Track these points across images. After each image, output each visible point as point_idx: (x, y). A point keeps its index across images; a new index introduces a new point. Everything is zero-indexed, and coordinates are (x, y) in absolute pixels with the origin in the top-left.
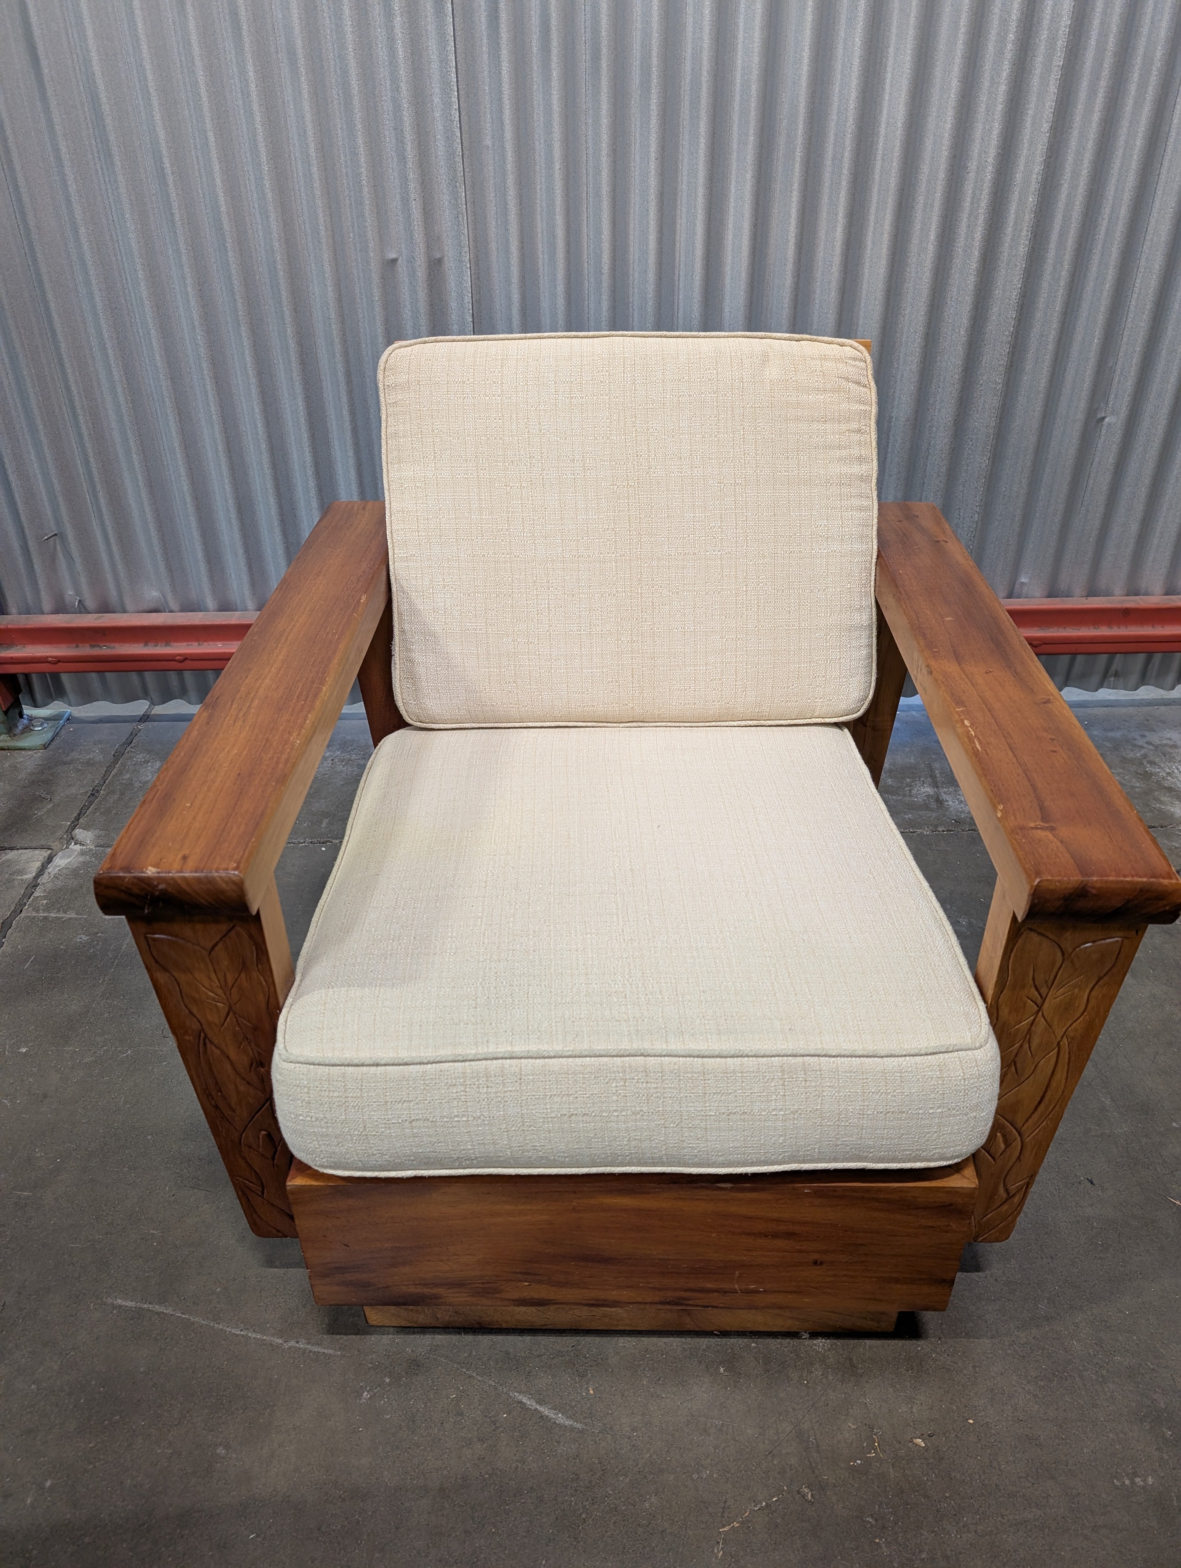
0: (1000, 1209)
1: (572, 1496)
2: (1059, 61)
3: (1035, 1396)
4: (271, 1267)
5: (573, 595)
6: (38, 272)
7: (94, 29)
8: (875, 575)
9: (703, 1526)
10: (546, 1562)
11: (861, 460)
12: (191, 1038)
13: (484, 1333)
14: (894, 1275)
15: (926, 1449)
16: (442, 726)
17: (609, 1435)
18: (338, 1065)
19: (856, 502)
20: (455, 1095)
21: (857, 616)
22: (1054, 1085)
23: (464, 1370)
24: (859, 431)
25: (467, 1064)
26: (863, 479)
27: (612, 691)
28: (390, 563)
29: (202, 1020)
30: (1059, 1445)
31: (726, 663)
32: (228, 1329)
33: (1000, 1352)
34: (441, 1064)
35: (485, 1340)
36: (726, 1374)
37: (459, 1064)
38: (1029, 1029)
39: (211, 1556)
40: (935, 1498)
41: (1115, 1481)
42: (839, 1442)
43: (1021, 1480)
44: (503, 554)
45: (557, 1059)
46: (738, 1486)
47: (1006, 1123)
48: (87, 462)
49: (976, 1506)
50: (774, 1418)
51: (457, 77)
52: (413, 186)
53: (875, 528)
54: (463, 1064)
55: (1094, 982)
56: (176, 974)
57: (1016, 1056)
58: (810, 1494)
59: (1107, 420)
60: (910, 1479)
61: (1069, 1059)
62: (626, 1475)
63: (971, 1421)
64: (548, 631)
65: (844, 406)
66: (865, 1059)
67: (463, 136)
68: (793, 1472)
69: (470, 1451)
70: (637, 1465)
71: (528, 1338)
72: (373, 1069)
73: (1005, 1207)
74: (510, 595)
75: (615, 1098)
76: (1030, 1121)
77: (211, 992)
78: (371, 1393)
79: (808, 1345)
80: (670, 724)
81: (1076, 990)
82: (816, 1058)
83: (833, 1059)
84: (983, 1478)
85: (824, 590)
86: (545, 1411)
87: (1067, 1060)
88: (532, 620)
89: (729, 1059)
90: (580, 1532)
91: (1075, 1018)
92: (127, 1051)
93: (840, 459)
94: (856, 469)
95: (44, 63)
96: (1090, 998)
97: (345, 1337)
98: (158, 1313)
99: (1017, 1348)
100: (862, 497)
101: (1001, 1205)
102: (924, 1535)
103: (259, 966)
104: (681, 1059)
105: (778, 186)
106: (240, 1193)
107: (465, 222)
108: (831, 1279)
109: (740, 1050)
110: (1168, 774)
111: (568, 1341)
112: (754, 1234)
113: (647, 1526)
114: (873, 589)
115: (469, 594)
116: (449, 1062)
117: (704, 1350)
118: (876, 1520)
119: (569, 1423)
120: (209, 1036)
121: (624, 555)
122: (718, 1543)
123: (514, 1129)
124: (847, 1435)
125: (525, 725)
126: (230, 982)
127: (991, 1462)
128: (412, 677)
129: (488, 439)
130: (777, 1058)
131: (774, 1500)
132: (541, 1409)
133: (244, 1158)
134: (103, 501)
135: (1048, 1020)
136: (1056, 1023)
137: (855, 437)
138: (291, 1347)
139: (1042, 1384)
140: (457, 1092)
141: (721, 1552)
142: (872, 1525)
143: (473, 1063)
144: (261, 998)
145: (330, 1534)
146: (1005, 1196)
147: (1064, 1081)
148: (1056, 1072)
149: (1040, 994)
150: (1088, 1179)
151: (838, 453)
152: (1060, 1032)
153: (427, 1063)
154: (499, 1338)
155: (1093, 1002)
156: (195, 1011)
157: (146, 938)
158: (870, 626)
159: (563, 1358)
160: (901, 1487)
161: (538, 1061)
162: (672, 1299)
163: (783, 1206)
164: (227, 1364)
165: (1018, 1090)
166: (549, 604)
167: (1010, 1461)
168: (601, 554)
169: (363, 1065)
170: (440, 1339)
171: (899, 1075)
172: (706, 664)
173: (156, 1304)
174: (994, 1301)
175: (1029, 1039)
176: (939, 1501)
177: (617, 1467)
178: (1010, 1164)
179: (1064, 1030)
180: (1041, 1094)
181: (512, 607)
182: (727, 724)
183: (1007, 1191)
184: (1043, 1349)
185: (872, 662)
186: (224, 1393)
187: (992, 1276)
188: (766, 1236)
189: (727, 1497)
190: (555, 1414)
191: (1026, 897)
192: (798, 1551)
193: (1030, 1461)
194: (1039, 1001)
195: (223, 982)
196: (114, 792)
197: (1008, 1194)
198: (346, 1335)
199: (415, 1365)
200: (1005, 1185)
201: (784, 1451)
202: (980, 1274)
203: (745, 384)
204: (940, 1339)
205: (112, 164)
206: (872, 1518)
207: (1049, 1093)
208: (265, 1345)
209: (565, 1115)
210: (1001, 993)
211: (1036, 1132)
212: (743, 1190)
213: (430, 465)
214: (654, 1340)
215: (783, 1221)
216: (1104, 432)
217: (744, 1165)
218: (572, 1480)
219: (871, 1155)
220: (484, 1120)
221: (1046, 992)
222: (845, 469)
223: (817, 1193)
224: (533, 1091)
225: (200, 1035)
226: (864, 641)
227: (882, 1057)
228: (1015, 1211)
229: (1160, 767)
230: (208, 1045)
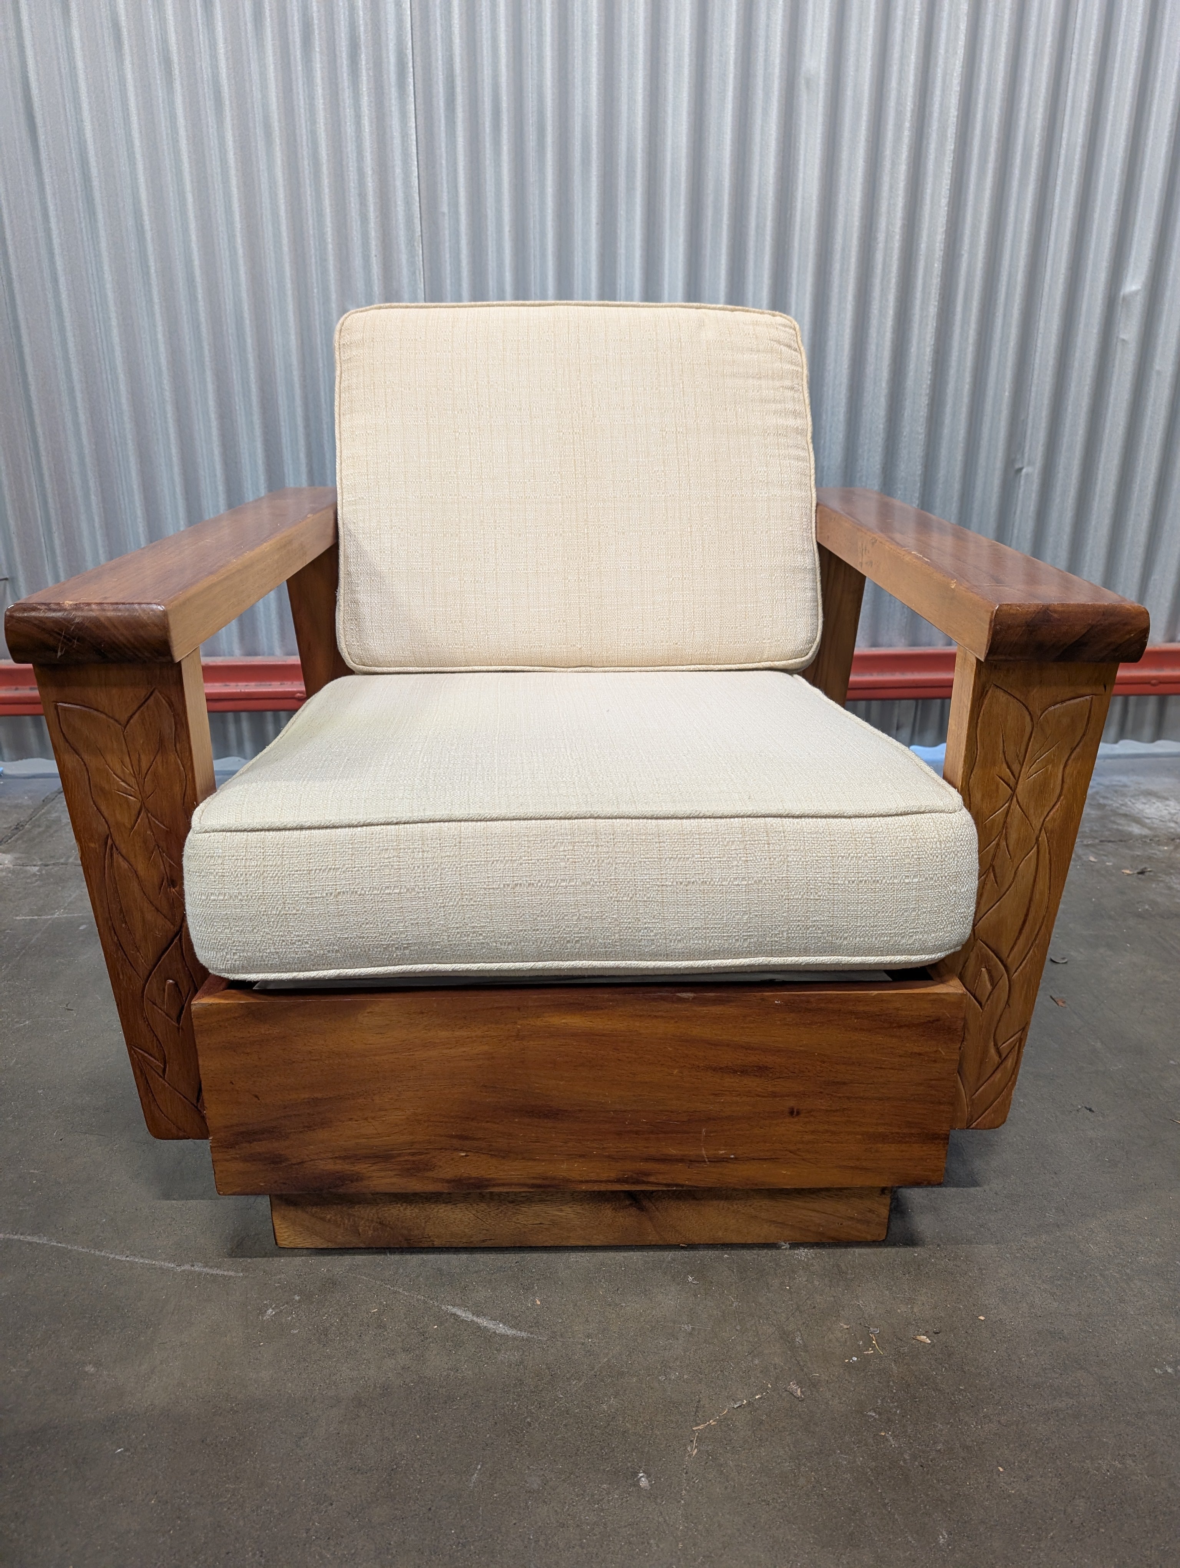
0: (992, 1079)
1: (516, 1401)
2: (950, 146)
3: (1053, 1294)
4: (168, 1199)
5: (520, 535)
6: (16, 320)
7: (90, 103)
8: (816, 522)
9: (673, 1425)
10: (482, 1466)
11: (795, 414)
12: (97, 846)
13: (412, 1253)
14: (881, 1129)
15: (933, 1345)
16: (385, 669)
17: (559, 1342)
18: (258, 830)
19: (793, 452)
20: (386, 861)
21: (799, 558)
22: (1037, 896)
23: (389, 1286)
24: (792, 388)
25: (402, 826)
26: (799, 431)
27: (559, 631)
28: (339, 508)
29: (111, 821)
30: (1086, 1338)
31: (674, 603)
32: (112, 1256)
33: (1008, 1255)
34: (373, 827)
35: (415, 1259)
36: (695, 1282)
37: (393, 827)
38: (1005, 822)
39: (66, 1471)
40: (947, 1391)
41: (1156, 1369)
42: (830, 1341)
43: (1047, 1371)
44: (450, 495)
45: (500, 822)
46: (713, 1385)
47: (990, 952)
48: (45, 503)
49: (997, 1397)
50: (753, 1321)
51: (417, 149)
52: (374, 244)
53: (813, 478)
54: (397, 826)
55: (1066, 757)
56: (86, 757)
57: (993, 859)
58: (799, 1390)
59: (1024, 471)
60: (916, 1373)
61: (1050, 860)
62: (580, 1380)
63: (982, 1318)
64: (494, 570)
65: (778, 365)
66: (831, 820)
67: (422, 200)
68: (778, 1371)
69: (393, 1361)
70: (593, 1369)
71: (464, 1257)
72: (296, 833)
73: (998, 1075)
74: (457, 535)
75: (563, 864)
76: (1015, 949)
77: (123, 781)
78: (277, 1310)
79: (789, 1255)
80: (618, 669)
81: (1050, 767)
82: (779, 819)
83: (797, 820)
84: (1001, 1370)
85: (767, 532)
86: (483, 1322)
87: (1048, 862)
88: (479, 559)
89: (685, 820)
90: (524, 1435)
91: (1052, 804)
92: (25, 1021)
93: (775, 412)
94: (791, 422)
95: (41, 131)
96: (1065, 776)
97: (249, 1260)
98: (30, 1243)
99: (1026, 1252)
100: (798, 447)
101: (994, 1072)
102: (937, 1426)
103: (178, 746)
104: (634, 820)
105: (708, 251)
106: (138, 1073)
107: (422, 276)
108: (811, 1137)
109: (696, 811)
110: (1122, 805)
111: (511, 1259)
112: (721, 1068)
113: (605, 1427)
114: (814, 536)
115: (416, 534)
116: (381, 824)
117: (669, 1262)
118: (880, 1414)
119: (511, 1332)
120: (117, 843)
121: (570, 497)
122: (692, 1441)
123: (451, 903)
124: (840, 1335)
125: (470, 668)
126: (145, 765)
127: (1009, 1355)
128: (356, 618)
129: (438, 389)
130: (736, 819)
131: (757, 1397)
132: (479, 1320)
133: (146, 1019)
134: (57, 542)
135: (1024, 807)
136: (1032, 811)
137: (790, 393)
138: (184, 1271)
139: (1059, 1283)
140: (389, 858)
141: (696, 1450)
142: (875, 1419)
143: (408, 826)
144: (177, 789)
145: (216, 1446)
146: (996, 1058)
147: (1047, 891)
148: (1037, 879)
149: (1012, 773)
150: (1086, 1108)
151: (773, 406)
152: (1037, 823)
153: (356, 826)
154: (431, 1257)
155: (1068, 781)
156: (103, 808)
157: (56, 707)
158: (813, 569)
159: (505, 1273)
160: (906, 1382)
161: (479, 823)
162: (630, 1173)
163: (752, 1025)
164: (106, 1288)
165: (999, 906)
166: (495, 543)
167: (1032, 1355)
168: (547, 495)
169: (285, 829)
170: (360, 1259)
171: (869, 835)
172: (653, 604)
173: (29, 1235)
174: (996, 1211)
175: (1006, 835)
176: (953, 1394)
177: (568, 1372)
178: (999, 1012)
179: (1042, 820)
180: (1025, 911)
181: (459, 546)
182: (676, 668)
183: (999, 1053)
184: (1056, 1252)
185: (817, 606)
186: (100, 1314)
187: (991, 1190)
188: (735, 1072)
189: (701, 1396)
190: (494, 1325)
191: (987, 633)
192: (789, 1446)
193: (1054, 1353)
194: (1012, 781)
195: (136, 768)
196: (39, 826)
197: (1000, 1057)
198: (250, 1257)
199: (331, 1284)
200: (996, 1044)
201: (766, 1352)
202: (977, 1188)
203: (683, 344)
204: (938, 1245)
205: (96, 221)
206: (875, 1412)
207: (1032, 909)
208: (155, 1269)
209: (508, 885)
210: (972, 772)
211: (1023, 964)
212: (706, 1002)
213: (381, 414)
214: (611, 1254)
215: (752, 1049)
216: (1022, 482)
217: (706, 956)
218: (515, 1385)
219: (845, 942)
220: (418, 893)
221: (1019, 769)
222: (781, 421)
223: (790, 1006)
224: (474, 857)
225: (106, 843)
226: (809, 584)
227: (850, 817)
228: (1009, 1081)
229: (1112, 800)
230: (115, 856)
